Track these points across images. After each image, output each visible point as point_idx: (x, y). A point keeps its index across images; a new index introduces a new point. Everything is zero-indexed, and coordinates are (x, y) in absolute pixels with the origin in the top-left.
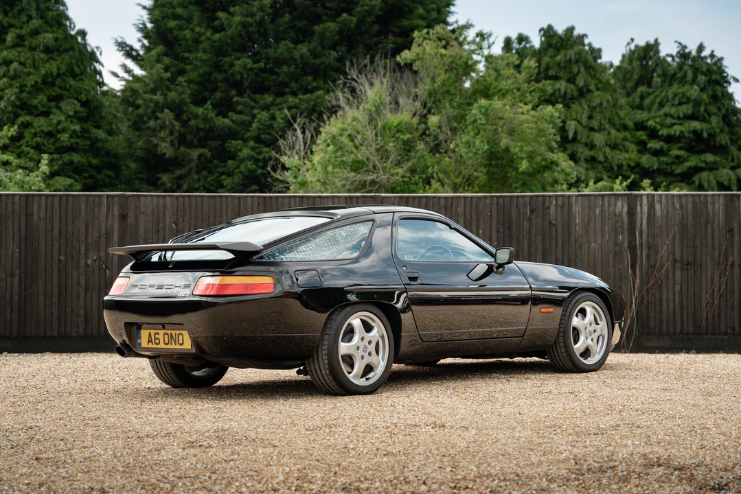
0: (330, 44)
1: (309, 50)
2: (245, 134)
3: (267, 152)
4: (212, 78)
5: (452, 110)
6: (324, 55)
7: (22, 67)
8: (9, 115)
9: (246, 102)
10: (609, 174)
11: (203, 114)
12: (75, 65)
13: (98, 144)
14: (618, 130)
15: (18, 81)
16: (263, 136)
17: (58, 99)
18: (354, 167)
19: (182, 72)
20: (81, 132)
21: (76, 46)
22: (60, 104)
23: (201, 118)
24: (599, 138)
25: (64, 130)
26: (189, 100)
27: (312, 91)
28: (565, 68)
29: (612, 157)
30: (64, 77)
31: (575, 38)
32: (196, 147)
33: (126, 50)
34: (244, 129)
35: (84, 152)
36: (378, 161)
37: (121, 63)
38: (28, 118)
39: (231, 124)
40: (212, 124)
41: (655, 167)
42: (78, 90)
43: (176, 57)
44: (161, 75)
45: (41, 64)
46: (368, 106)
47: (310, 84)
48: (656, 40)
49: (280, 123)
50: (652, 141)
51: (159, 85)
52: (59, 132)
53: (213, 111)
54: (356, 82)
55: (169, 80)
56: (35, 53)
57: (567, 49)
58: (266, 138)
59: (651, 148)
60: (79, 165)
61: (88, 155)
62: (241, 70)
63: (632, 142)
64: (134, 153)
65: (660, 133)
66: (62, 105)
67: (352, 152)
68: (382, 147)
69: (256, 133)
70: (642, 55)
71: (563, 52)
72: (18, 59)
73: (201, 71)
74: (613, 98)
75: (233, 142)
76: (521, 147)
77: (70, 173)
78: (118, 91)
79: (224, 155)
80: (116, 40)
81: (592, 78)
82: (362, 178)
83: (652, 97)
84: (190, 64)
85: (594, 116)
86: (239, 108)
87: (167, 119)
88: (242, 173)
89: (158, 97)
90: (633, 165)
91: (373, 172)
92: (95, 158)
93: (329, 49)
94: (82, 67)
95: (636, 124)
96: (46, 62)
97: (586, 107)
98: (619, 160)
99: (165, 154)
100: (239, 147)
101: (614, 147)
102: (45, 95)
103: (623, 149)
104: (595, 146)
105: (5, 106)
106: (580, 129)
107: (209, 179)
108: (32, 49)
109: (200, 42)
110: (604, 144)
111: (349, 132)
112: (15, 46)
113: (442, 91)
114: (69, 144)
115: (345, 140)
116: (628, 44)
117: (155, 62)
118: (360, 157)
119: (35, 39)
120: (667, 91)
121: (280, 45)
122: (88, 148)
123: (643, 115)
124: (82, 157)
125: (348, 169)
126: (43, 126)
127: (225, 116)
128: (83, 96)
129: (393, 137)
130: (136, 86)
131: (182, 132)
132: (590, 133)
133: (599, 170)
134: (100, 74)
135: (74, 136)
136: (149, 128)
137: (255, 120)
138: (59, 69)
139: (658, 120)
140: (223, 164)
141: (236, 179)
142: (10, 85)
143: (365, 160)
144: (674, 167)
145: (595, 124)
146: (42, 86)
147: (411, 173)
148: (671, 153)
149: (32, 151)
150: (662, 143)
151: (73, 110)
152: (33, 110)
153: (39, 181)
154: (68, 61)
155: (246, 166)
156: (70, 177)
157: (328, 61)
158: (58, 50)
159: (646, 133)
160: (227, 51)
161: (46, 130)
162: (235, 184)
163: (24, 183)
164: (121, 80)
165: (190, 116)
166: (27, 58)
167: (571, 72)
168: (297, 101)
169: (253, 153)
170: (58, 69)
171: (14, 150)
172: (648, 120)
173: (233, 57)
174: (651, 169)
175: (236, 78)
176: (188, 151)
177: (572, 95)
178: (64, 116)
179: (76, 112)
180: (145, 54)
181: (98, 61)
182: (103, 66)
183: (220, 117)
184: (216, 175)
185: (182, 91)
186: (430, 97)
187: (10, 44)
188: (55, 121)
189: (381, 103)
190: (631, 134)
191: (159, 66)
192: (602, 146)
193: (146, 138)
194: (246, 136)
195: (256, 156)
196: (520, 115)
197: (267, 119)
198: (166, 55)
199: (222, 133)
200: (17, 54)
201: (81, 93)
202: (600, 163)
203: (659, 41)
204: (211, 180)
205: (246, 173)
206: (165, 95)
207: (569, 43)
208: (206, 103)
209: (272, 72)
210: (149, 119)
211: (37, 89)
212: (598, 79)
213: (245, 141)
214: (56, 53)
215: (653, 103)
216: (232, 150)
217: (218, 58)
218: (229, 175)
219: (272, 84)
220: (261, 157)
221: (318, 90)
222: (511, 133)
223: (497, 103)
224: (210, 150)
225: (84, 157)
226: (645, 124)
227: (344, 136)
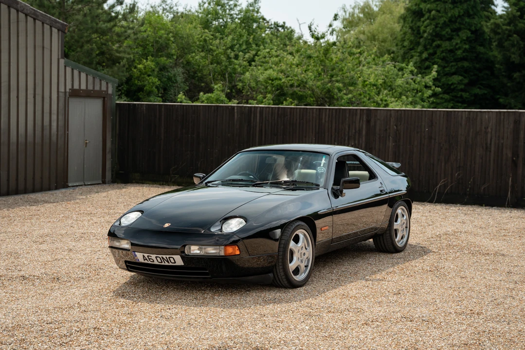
7: (437, 13)
8: (429, 41)
13: (480, 56)
15: (435, 21)
17: (458, 30)
20: (470, 49)
25: (459, 48)
30: (462, 17)
35: (471, 60)
38: (439, 42)
42: (471, 24)
45: (449, 11)
52: (457, 49)
56: (446, 4)
60: (467, 68)
61: (473, 62)
66: (460, 34)
72: (436, 9)
77: (462, 73)
92: (477, 64)
96: (452, 9)
102: (450, 28)
105: (427, 36)
108: (445, 2)
114: (461, 56)
122: (474, 58)
124: (469, 63)
126: (447, 46)
135: (465, 51)
138: (459, 12)
142: (431, 23)
146: (449, 24)
149: (440, 61)
151: (466, 36)
152: (442, 38)
154: (466, 8)
156: (462, 75)
158: (461, 2)
161: (449, 48)
166: (441, 8)
178: (460, 40)
179: (468, 37)
188: (454, 44)
200: (436, 6)
201: (472, 26)
211: (445, 25)
214: (459, 3)
225: (471, 63)
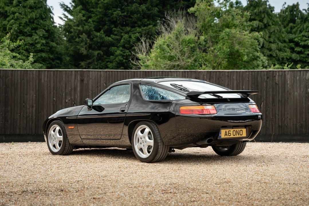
0: (155, 4)
1: (146, 7)
2: (118, 44)
3: (127, 52)
4: (104, 20)
5: (212, 34)
6: (152, 9)
7: (20, 15)
8: (15, 36)
9: (118, 30)
10: (278, 62)
11: (100, 35)
12: (43, 14)
13: (53, 49)
14: (282, 43)
15: (18, 21)
16: (126, 45)
17: (35, 29)
18: (169, 59)
19: (90, 17)
20: (46, 44)
21: (43, 6)
22: (37, 31)
23: (99, 37)
24: (273, 46)
25: (38, 43)
26: (93, 29)
27: (147, 26)
28: (258, 15)
29: (279, 54)
30: (38, 19)
31: (263, 2)
32: (96, 50)
33: (65, 8)
34: (117, 42)
35: (47, 52)
36: (180, 56)
37: (62, 14)
38: (23, 37)
39: (112, 40)
40: (104, 40)
41: (298, 59)
42: (44, 25)
43: (87, 10)
44: (82, 18)
45: (28, 14)
46: (175, 32)
47: (146, 22)
48: (298, 3)
49: (134, 39)
50: (297, 48)
51: (80, 23)
52: (36, 43)
53: (104, 34)
54: (170, 21)
55: (85, 20)
56: (26, 9)
57: (259, 7)
58: (127, 46)
59: (296, 51)
60: (45, 58)
61: (48, 54)
62: (116, 16)
63: (288, 48)
64: (69, 53)
65: (301, 44)
67: (168, 52)
68: (182, 50)
69: (123, 44)
70: (291, 9)
71: (257, 8)
72: (18, 11)
73: (98, 17)
74: (279, 29)
75: (113, 48)
76: (244, 50)
77: (41, 61)
78: (63, 26)
79: (109, 54)
80: (60, 3)
81: (270, 20)
82: (173, 63)
83: (296, 28)
84: (93, 14)
85: (271, 36)
86: (116, 33)
87: (84, 37)
88: (117, 61)
89: (80, 28)
90: (289, 58)
91: (178, 61)
92: (51, 55)
93: (154, 7)
94: (46, 15)
95: (289, 40)
96: (30, 13)
97: (268, 33)
98: (282, 56)
99: (83, 53)
100: (115, 50)
101: (280, 50)
102: (30, 27)
103: (284, 51)
104: (272, 49)
105: (13, 32)
106: (265, 42)
107: (102, 64)
108: (24, 7)
109: (98, 4)
110: (276, 49)
111: (167, 43)
112: (17, 5)
113: (208, 25)
114: (40, 49)
115: (165, 46)
116: (284, 5)
117: (78, 13)
118: (172, 54)
119: (26, 3)
120: (303, 26)
121: (133, 5)
122: (48, 50)
123: (293, 36)
124: (46, 54)
125: (167, 59)
126: (29, 41)
127: (109, 36)
128: (46, 28)
129: (187, 45)
130: (71, 23)
131: (90, 43)
132: (269, 44)
133: (274, 61)
134: (53, 18)
135: (43, 45)
136: (76, 42)
137: (123, 38)
139: (299, 38)
140: (108, 58)
141: (114, 64)
142: (15, 23)
143: (175, 55)
144: (307, 59)
145: (272, 40)
146: (29, 23)
147: (195, 62)
148: (306, 53)
149: (25, 52)
150: (301, 48)
151: (42, 34)
152: (25, 34)
153: (29, 65)
154: (40, 12)
155: (119, 58)
156: (41, 63)
157: (154, 12)
158: (35, 8)
159: (294, 44)
160: (110, 8)
161: (31, 42)
162: (114, 66)
163: (23, 66)
164: (63, 21)
165: (94, 36)
166: (22, 11)
167: (261, 17)
168: (141, 30)
169: (122, 53)
170: (36, 16)
171: (17, 51)
172: (295, 38)
173: (113, 10)
174: (296, 60)
175: (114, 20)
176: (93, 52)
177: (262, 27)
178: (38, 36)
179: (43, 35)
180: (73, 9)
181: (52, 13)
182: (54, 15)
183: (107, 37)
184: (105, 62)
185: (90, 25)
186: (203, 28)
187: (15, 5)
188: (34, 39)
189: (181, 30)
190: (287, 44)
191: (81, 14)
192: (275, 49)
193: (74, 46)
194: (118, 45)
195: (123, 54)
196: (243, 36)
197: (128, 38)
198: (83, 9)
199: (108, 44)
200: (18, 9)
201: (45, 26)
202: (274, 57)
203: (299, 3)
204: (103, 65)
205: (119, 61)
206: (83, 27)
207: (260, 4)
208: (101, 31)
209: (130, 17)
210: (76, 38)
211: (27, 24)
212: (273, 20)
213: (118, 47)
214: (35, 9)
215: (297, 31)
216: (112, 51)
217: (106, 11)
218: (111, 62)
219: (130, 22)
220: (125, 54)
221: (150, 25)
222: (239, 43)
223: (233, 31)
224: (102, 51)
225: (47, 54)
226: (293, 40)
227: (165, 45)
